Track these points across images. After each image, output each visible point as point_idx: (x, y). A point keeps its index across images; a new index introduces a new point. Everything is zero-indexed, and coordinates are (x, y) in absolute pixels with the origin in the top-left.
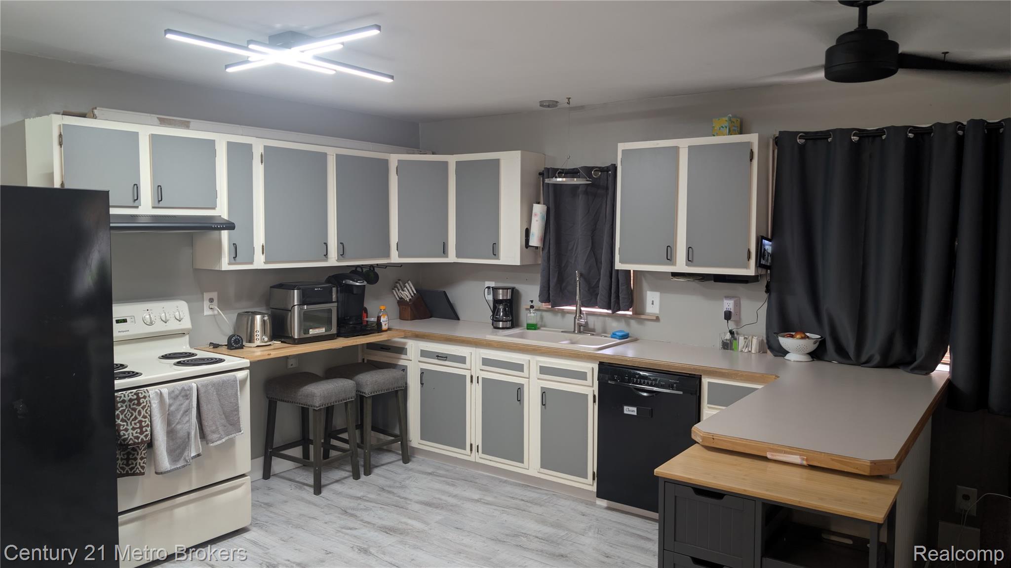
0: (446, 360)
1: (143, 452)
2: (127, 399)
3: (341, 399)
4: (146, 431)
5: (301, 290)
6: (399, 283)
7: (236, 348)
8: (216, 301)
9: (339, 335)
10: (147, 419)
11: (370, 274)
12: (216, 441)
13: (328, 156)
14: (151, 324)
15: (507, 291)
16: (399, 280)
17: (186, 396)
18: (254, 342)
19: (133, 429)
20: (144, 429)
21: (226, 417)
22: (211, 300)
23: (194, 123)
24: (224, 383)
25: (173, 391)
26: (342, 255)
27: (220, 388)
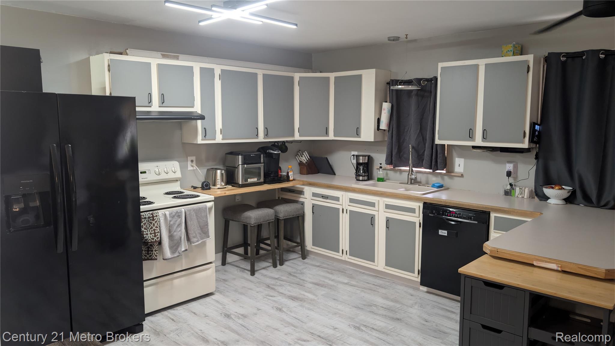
0: (327, 199)
1: (156, 247)
2: (147, 217)
3: (266, 220)
4: (158, 235)
5: (243, 156)
6: (299, 153)
7: (207, 189)
8: (194, 162)
9: (265, 182)
10: (158, 229)
11: (282, 147)
12: (196, 242)
13: (258, 75)
14: (159, 174)
15: (365, 157)
16: (300, 150)
17: (179, 216)
18: (216, 186)
19: (151, 234)
20: (156, 234)
21: (201, 229)
22: (192, 161)
23: (181, 56)
24: (200, 209)
25: (172, 213)
26: (266, 135)
27: (198, 212)
